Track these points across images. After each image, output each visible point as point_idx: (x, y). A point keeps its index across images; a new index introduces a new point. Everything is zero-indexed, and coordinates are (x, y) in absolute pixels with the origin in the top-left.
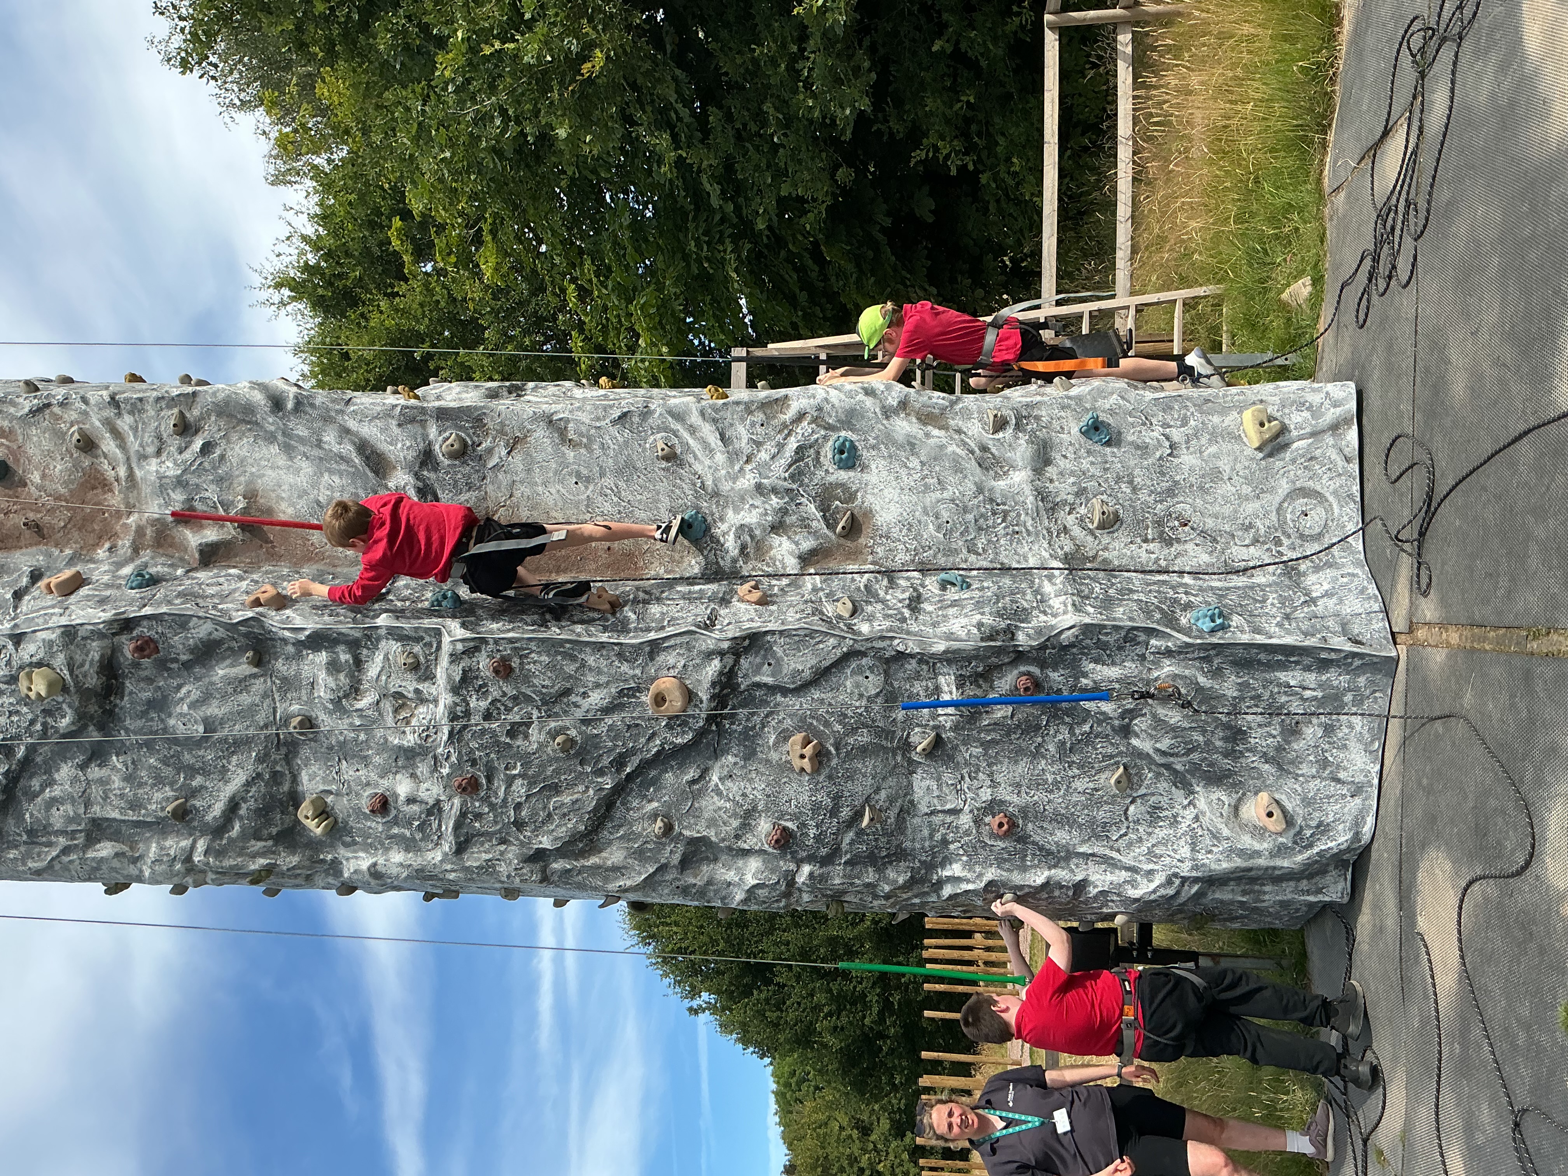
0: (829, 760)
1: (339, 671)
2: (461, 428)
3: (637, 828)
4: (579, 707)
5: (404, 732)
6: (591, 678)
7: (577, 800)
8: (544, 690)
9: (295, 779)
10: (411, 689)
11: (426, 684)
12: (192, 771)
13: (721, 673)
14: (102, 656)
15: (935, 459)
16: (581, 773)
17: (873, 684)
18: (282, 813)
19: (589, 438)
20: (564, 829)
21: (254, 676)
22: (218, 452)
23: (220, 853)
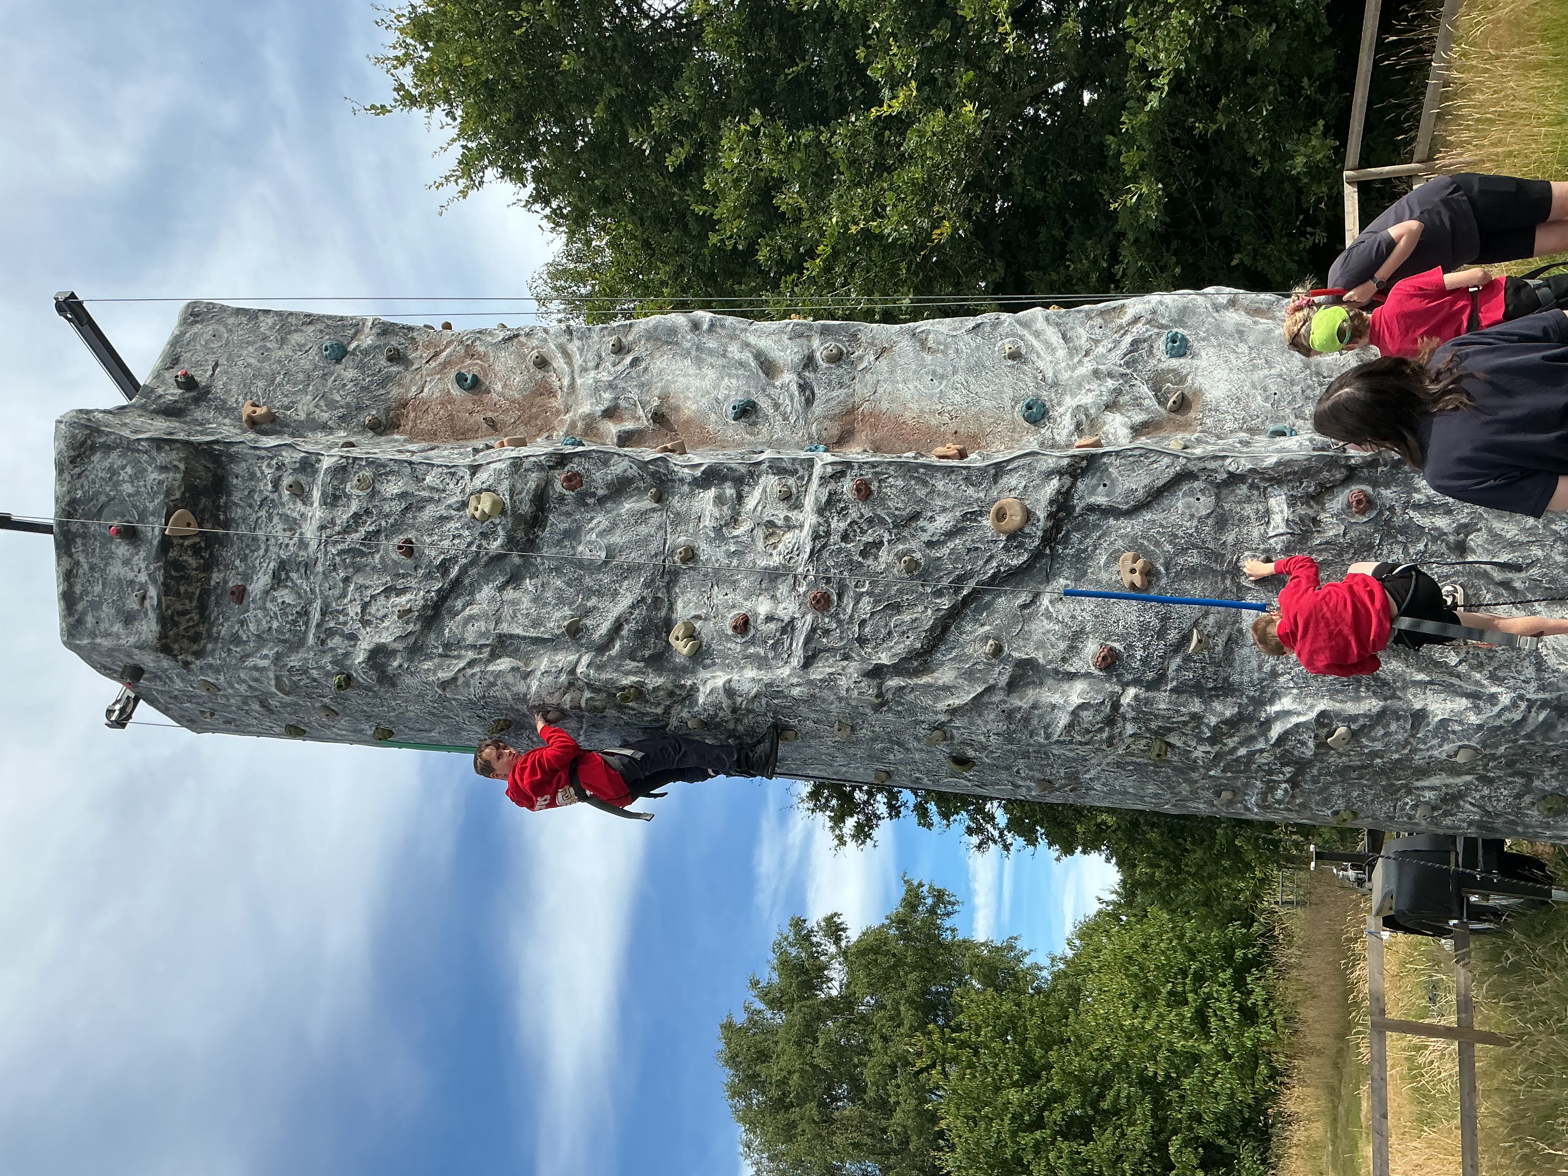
0: (1158, 580)
1: (723, 504)
2: (840, 341)
3: (969, 650)
4: (925, 531)
5: (771, 555)
6: (939, 502)
7: (916, 619)
8: (897, 513)
9: (671, 608)
10: (782, 516)
11: (795, 512)
12: (590, 592)
13: (1059, 492)
14: (538, 486)
15: (1263, 343)
16: (922, 594)
17: (1204, 505)
18: (656, 638)
19: (947, 346)
20: (902, 646)
21: (654, 510)
22: (643, 365)
23: (600, 668)
